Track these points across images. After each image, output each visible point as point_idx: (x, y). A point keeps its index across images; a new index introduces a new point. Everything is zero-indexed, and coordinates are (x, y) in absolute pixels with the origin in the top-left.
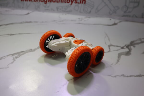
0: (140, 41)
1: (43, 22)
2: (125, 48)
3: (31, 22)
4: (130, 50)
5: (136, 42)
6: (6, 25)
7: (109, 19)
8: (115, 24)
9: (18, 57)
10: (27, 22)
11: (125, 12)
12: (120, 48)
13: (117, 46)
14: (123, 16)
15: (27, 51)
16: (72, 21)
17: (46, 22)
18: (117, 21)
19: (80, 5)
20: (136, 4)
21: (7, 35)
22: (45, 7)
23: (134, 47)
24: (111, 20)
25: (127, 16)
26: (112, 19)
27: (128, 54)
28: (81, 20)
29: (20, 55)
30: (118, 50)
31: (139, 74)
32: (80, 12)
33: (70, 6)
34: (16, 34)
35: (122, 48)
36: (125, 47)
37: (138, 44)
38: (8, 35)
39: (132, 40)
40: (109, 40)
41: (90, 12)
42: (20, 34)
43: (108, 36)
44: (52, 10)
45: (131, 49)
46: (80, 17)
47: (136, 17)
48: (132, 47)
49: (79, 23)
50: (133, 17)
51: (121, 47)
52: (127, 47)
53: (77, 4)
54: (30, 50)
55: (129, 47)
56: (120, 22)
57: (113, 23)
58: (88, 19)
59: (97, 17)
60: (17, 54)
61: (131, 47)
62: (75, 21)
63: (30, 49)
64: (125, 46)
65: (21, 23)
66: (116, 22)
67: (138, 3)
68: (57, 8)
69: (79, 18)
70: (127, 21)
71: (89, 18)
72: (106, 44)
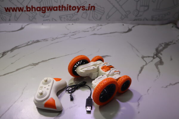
2: (156, 58)
3: (38, 41)
4: (160, 59)
5: (159, 49)
8: (130, 30)
11: (136, 16)
13: (149, 57)
14: (134, 20)
17: (57, 38)
18: (130, 26)
19: (89, 12)
20: (146, 8)
22: (43, 17)
23: (161, 54)
24: (123, 25)
25: (139, 20)
27: (161, 63)
28: (94, 30)
30: (152, 61)
32: (89, 20)
33: (76, 13)
35: (154, 58)
40: (137, 50)
41: (101, 18)
43: (134, 47)
44: (54, 20)
45: (161, 57)
47: (147, 20)
49: (95, 34)
50: (144, 20)
51: (152, 57)
53: (85, 11)
56: (133, 27)
58: (100, 27)
59: (108, 23)
61: (159, 55)
62: (88, 31)
66: (130, 28)
67: (148, 6)
68: (60, 18)
69: (91, 28)
70: (139, 24)
71: (101, 25)
72: (139, 56)
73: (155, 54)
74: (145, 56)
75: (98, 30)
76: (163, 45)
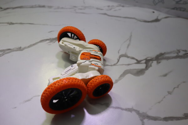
0: (175, 55)
1: (58, 8)
2: (142, 63)
3: (44, 6)
4: (147, 68)
5: (167, 55)
6: (14, 8)
7: (152, 10)
8: (157, 20)
9: (1, 55)
10: (40, 6)
11: (177, 2)
12: (136, 62)
13: (133, 58)
14: (174, 9)
15: (14, 49)
16: (97, 9)
17: (62, 8)
18: (161, 15)
21: (6, 24)
23: (158, 63)
24: (154, 12)
25: (180, 9)
26: (156, 12)
27: (140, 72)
28: (111, 9)
29: (4, 53)
30: (129, 65)
31: (130, 107)
34: (16, 23)
35: (139, 62)
36: (144, 61)
37: (168, 58)
38: (8, 23)
39: (163, 52)
40: (128, 46)
42: (21, 23)
43: (130, 41)
45: (151, 66)
49: (105, 14)
51: (137, 60)
52: (148, 62)
54: (18, 48)
56: (166, 18)
57: (155, 18)
58: (121, 8)
60: (2, 52)
61: (152, 62)
62: (102, 9)
63: (19, 47)
65: (32, 7)
66: (159, 18)
69: (109, 6)
71: (123, 6)
72: (119, 53)
73: (148, 59)
74: (129, 55)
75: (115, 10)
76: (182, 53)
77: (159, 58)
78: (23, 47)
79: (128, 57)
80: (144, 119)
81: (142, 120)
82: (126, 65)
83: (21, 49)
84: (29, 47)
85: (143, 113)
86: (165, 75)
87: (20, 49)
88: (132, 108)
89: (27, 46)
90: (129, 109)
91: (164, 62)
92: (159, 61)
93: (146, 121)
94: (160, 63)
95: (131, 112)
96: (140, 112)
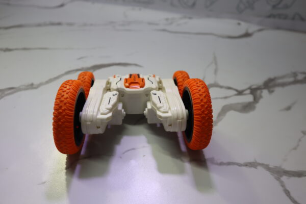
0: (291, 79)
1: (85, 25)
2: (245, 94)
3: (59, 24)
4: (256, 100)
5: (280, 81)
6: (7, 28)
7: (235, 22)
8: (247, 35)
10: (52, 24)
11: (274, 7)
12: (235, 93)
13: (229, 88)
14: (270, 16)
15: (21, 87)
16: (150, 24)
17: (91, 25)
18: (252, 28)
23: (271, 92)
24: (239, 24)
25: (279, 16)
26: (243, 23)
27: (247, 108)
28: (171, 24)
30: (226, 98)
31: (252, 160)
32: (172, 5)
34: (16, 49)
35: (240, 93)
36: (248, 91)
37: (283, 85)
38: (1, 50)
39: (272, 76)
40: (216, 71)
41: (194, 5)
42: (25, 49)
43: (216, 64)
45: (261, 97)
46: (170, 15)
47: (302, 19)
48: (265, 92)
49: (164, 30)
50: (293, 19)
51: (237, 90)
52: (254, 91)
54: (28, 86)
55: (259, 92)
56: (260, 30)
57: (242, 32)
58: (186, 20)
59: (208, 16)
61: (262, 92)
62: (157, 24)
63: (30, 83)
64: (250, 88)
65: (39, 25)
66: (250, 31)
69: (167, 19)
70: (278, 28)
71: (190, 18)
73: (253, 87)
75: (179, 25)
76: (300, 77)
77: (270, 85)
78: (36, 82)
79: (221, 87)
80: (281, 176)
81: (278, 179)
82: (222, 98)
83: (34, 86)
84: (47, 82)
85: (276, 167)
86: (289, 108)
87: (32, 86)
88: (254, 161)
89: (44, 80)
90: (250, 163)
91: (278, 90)
92: (272, 89)
93: (284, 178)
94: (273, 91)
95: (256, 168)
96: (271, 166)
